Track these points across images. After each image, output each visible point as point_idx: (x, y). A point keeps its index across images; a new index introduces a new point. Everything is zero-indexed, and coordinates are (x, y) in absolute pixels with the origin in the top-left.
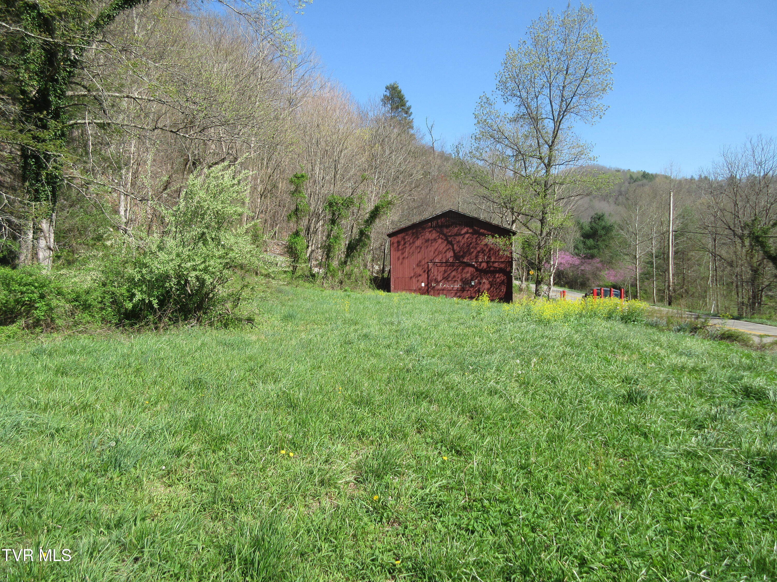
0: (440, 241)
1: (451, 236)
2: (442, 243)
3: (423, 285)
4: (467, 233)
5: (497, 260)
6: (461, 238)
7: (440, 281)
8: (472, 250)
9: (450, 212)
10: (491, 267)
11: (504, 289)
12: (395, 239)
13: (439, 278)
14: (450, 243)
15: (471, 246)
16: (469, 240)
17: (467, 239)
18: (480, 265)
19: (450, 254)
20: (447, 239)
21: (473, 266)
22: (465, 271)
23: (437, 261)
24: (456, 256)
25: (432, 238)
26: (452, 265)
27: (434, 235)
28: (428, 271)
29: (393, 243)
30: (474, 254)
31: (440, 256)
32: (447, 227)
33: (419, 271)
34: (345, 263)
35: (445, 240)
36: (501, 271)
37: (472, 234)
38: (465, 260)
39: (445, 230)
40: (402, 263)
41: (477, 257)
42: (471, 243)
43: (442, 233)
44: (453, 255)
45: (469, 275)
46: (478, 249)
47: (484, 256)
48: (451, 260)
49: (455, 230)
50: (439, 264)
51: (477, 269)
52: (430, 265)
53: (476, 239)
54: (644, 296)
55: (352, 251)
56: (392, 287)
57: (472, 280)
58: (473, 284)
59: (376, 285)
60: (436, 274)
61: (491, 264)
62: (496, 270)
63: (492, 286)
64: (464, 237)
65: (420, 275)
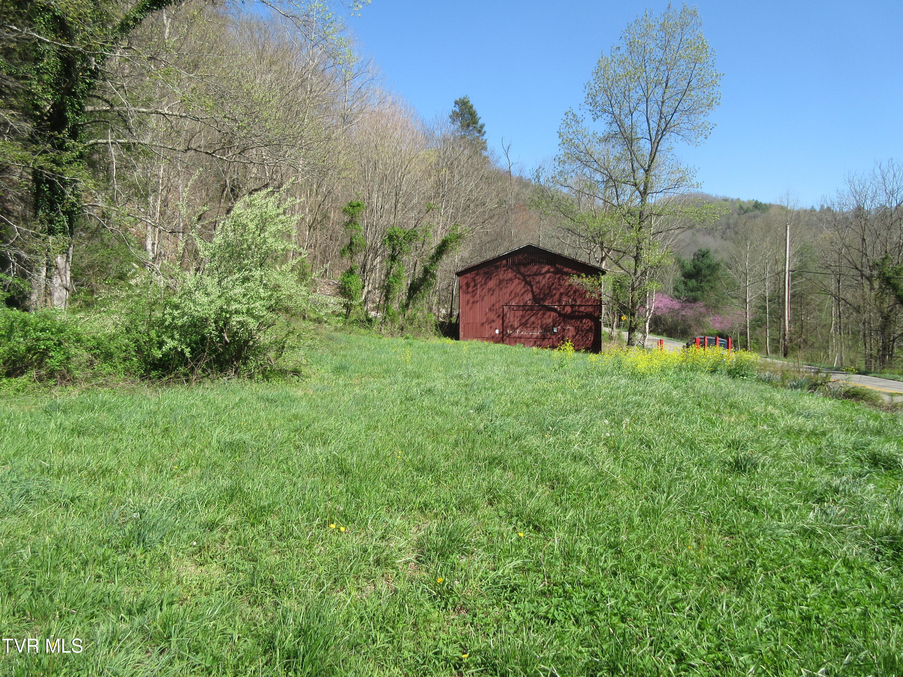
0: (517, 281)
1: (529, 276)
2: (519, 283)
3: (497, 331)
4: (548, 272)
5: (583, 304)
6: (541, 278)
7: (517, 328)
8: (554, 292)
9: (529, 247)
10: (576, 311)
11: (591, 337)
12: (464, 279)
13: (516, 324)
14: (528, 283)
15: (553, 287)
17: (549, 279)
18: (564, 309)
19: (530, 296)
20: (525, 280)
21: (555, 310)
22: (546, 316)
23: (513, 304)
24: (535, 299)
25: (508, 278)
26: (531, 308)
27: (510, 274)
28: (503, 317)
29: (462, 284)
30: (557, 296)
31: (517, 298)
32: (525, 265)
33: (492, 316)
34: (407, 305)
35: (522, 280)
36: (589, 316)
37: (555, 273)
38: (546, 304)
39: (523, 270)
40: (472, 307)
41: (560, 301)
42: (553, 284)
43: (519, 272)
45: (550, 320)
46: (562, 290)
47: (568, 298)
48: (529, 303)
49: (535, 269)
50: (515, 308)
51: (560, 314)
52: (506, 308)
53: (559, 278)
54: (755, 346)
55: (415, 292)
56: (461, 334)
57: (554, 326)
58: (555, 331)
59: (442, 331)
60: (512, 319)
61: (577, 308)
62: (582, 315)
63: (577, 333)
64: (544, 277)
65: (493, 321)
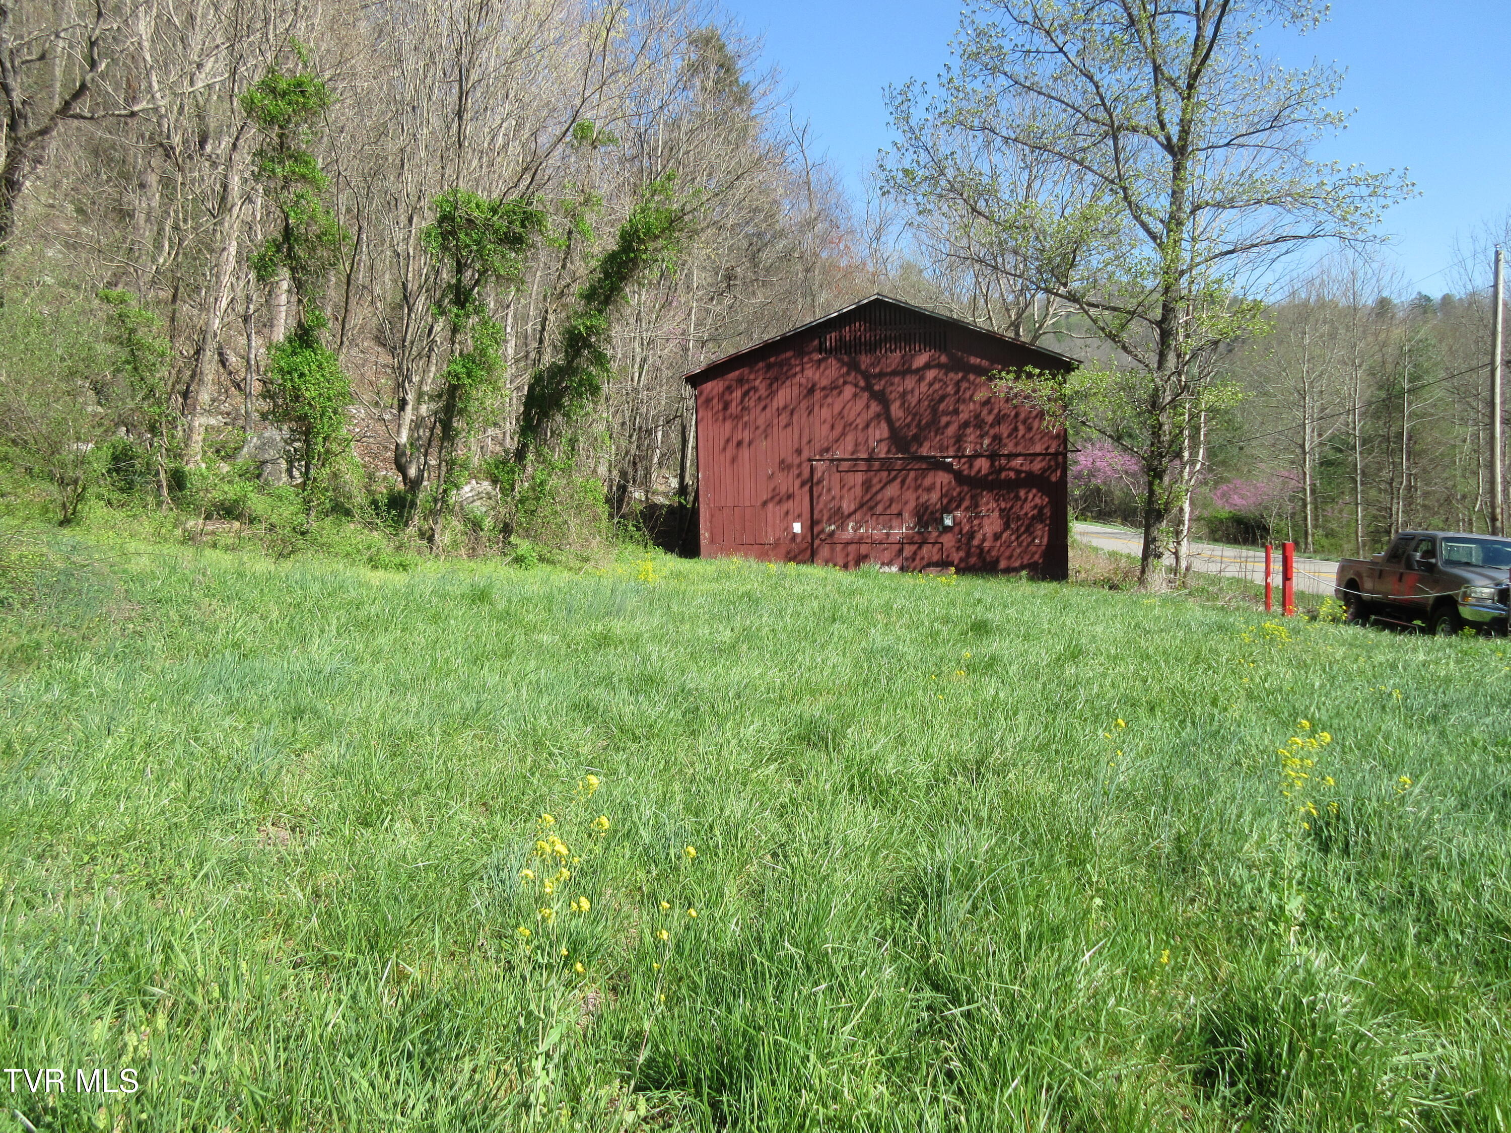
0: (849, 391)
1: (881, 375)
2: (855, 395)
3: (797, 527)
4: (927, 366)
5: (1020, 449)
6: (910, 382)
7: (850, 515)
8: (944, 420)
9: (878, 305)
10: (1002, 469)
11: (1041, 537)
12: (712, 387)
13: (847, 506)
14: (882, 398)
15: (942, 407)
16: (937, 386)
17: (931, 385)
18: (971, 466)
19: (881, 431)
20: (868, 388)
21: (948, 468)
22: (927, 482)
23: (838, 455)
24: (897, 439)
25: (824, 382)
26: (887, 465)
27: (832, 370)
28: (811, 483)
29: (708, 401)
30: (951, 431)
31: (850, 438)
32: (872, 347)
33: (786, 483)
34: (520, 455)
35: (863, 389)
36: (1031, 480)
37: (947, 368)
38: (924, 451)
39: (865, 360)
40: (734, 460)
41: (959, 439)
42: (942, 398)
43: (853, 366)
44: (886, 434)
45: (935, 496)
46: (964, 416)
47: (982, 437)
48: (882, 451)
49: (895, 358)
50: (845, 466)
51: (958, 476)
52: (820, 466)
53: (958, 384)
54: (1325, 542)
55: (545, 414)
56: (705, 535)
57: (946, 510)
58: (948, 522)
59: (651, 531)
60: (835, 492)
61: (1003, 461)
62: (1018, 479)
63: (1007, 526)
64: (921, 379)
65: (789, 497)
